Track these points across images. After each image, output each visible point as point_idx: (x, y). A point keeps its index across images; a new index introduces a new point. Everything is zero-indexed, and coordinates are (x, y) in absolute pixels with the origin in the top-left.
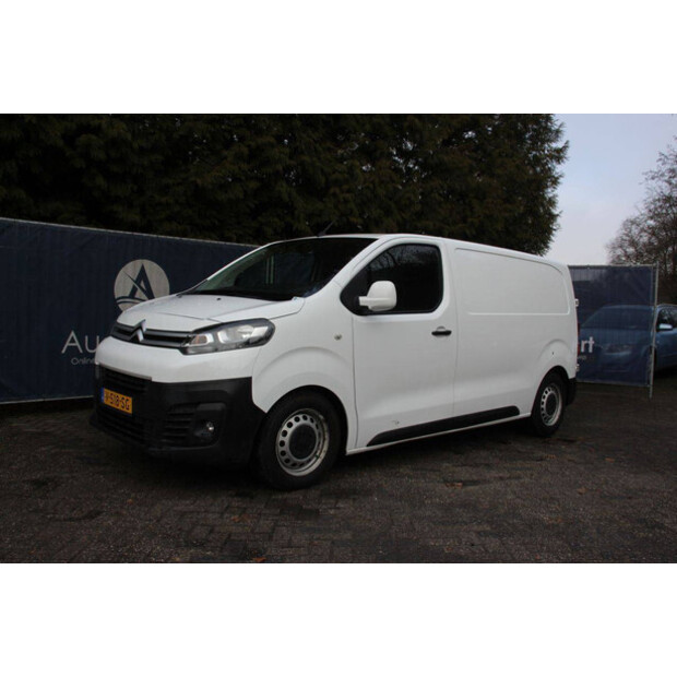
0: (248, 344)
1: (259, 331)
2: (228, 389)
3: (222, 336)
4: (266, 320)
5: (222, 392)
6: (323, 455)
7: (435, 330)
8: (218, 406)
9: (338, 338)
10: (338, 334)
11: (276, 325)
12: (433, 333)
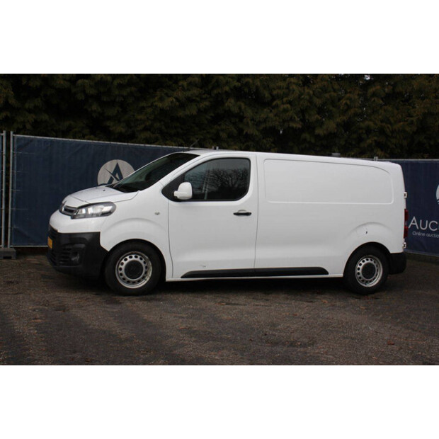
1: (107, 209)
2: (87, 238)
3: (91, 210)
4: (112, 203)
5: (84, 239)
7: (236, 212)
8: (83, 246)
9: (158, 214)
10: (157, 212)
11: (117, 206)
12: (235, 214)
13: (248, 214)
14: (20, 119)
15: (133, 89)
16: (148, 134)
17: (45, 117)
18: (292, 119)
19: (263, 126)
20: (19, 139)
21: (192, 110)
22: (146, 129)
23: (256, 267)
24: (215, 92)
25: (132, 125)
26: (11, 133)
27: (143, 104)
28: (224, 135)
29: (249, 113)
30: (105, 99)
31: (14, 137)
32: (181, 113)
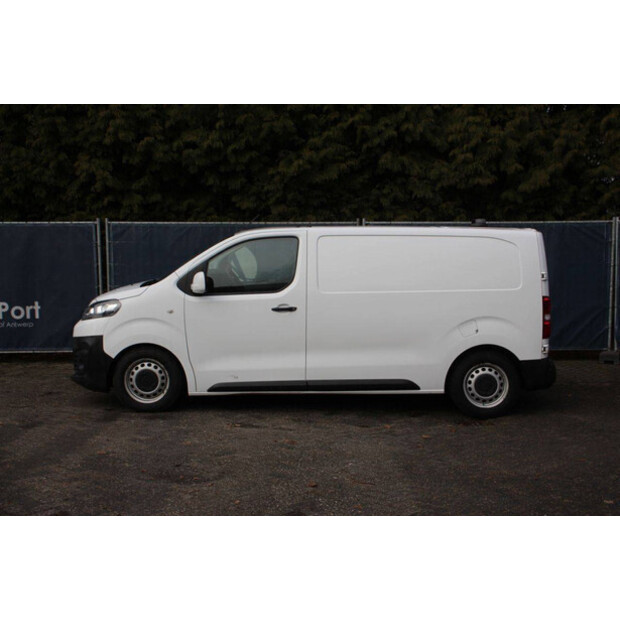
0: (105, 314)
1: (111, 308)
5: (85, 344)
6: (165, 391)
7: (275, 306)
8: (85, 352)
9: (171, 312)
10: (170, 309)
11: (123, 304)
12: (274, 310)
13: (292, 309)
14: (126, 203)
15: (254, 154)
16: (281, 208)
17: (156, 197)
18: (477, 173)
19: (439, 185)
20: (115, 226)
21: (332, 173)
22: (279, 202)
23: (308, 379)
24: (365, 146)
25: (264, 198)
26: (106, 220)
27: (271, 171)
28: (385, 202)
29: (416, 169)
30: (222, 169)
31: (109, 225)
32: (319, 178)
